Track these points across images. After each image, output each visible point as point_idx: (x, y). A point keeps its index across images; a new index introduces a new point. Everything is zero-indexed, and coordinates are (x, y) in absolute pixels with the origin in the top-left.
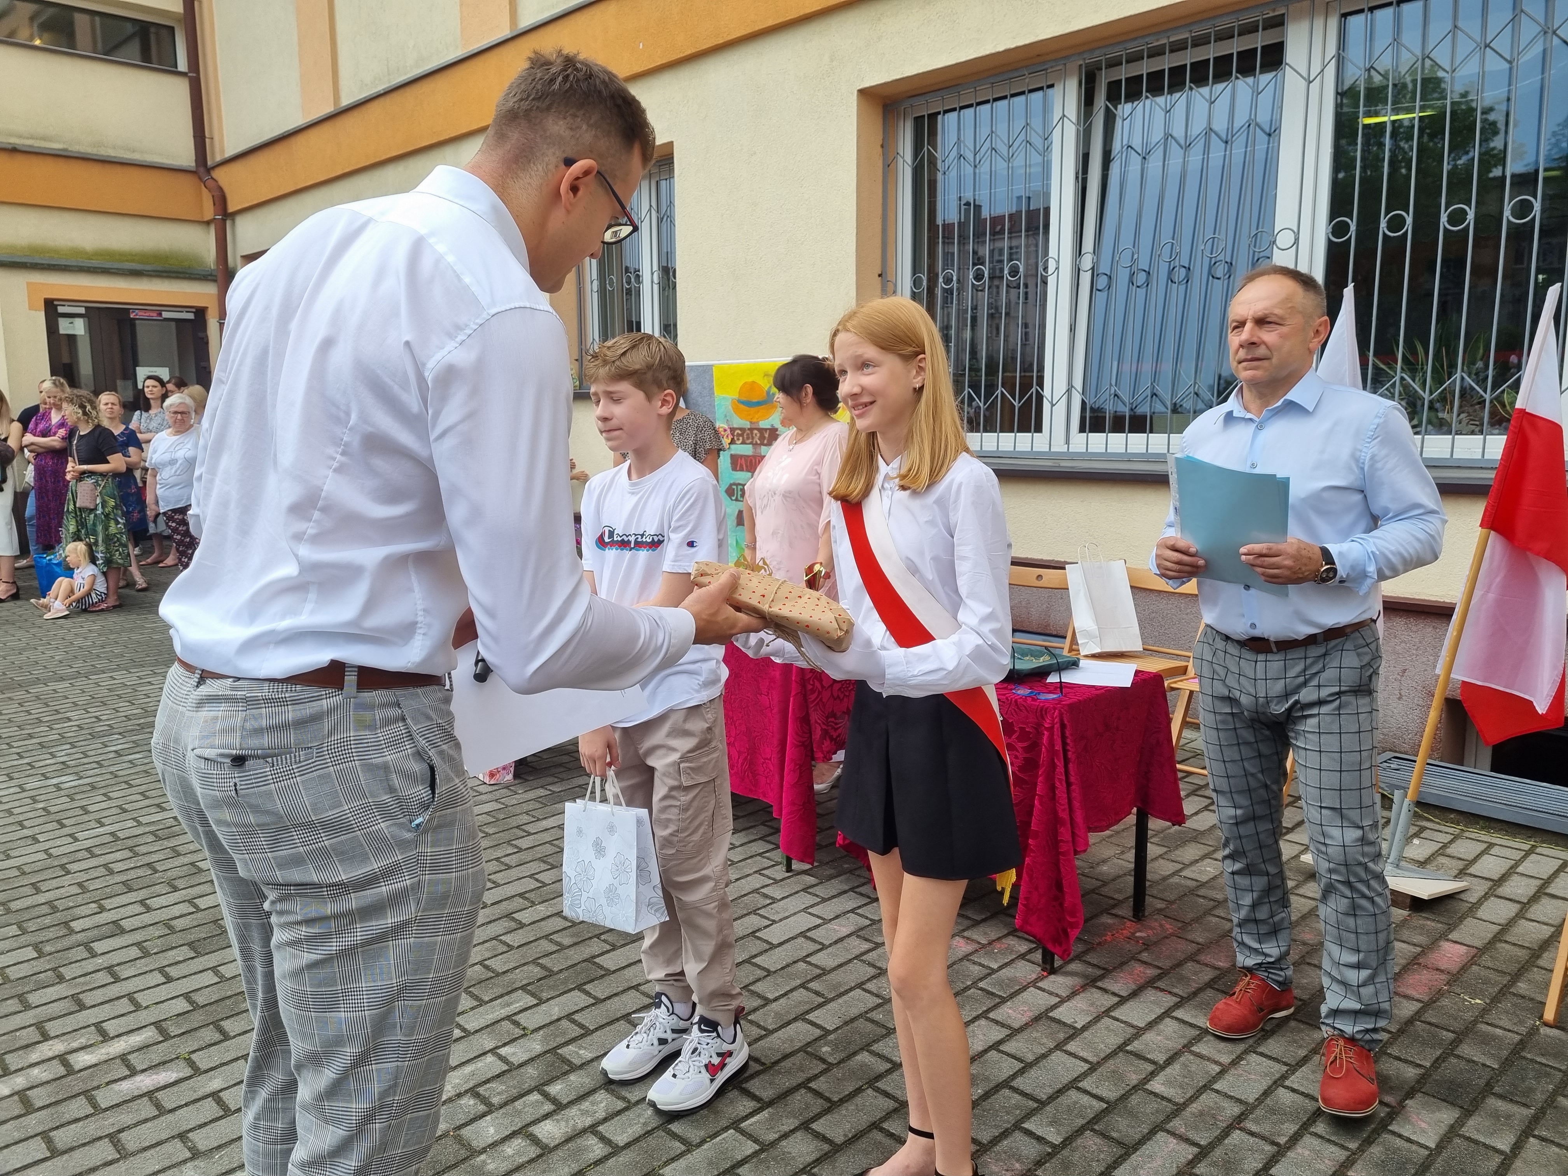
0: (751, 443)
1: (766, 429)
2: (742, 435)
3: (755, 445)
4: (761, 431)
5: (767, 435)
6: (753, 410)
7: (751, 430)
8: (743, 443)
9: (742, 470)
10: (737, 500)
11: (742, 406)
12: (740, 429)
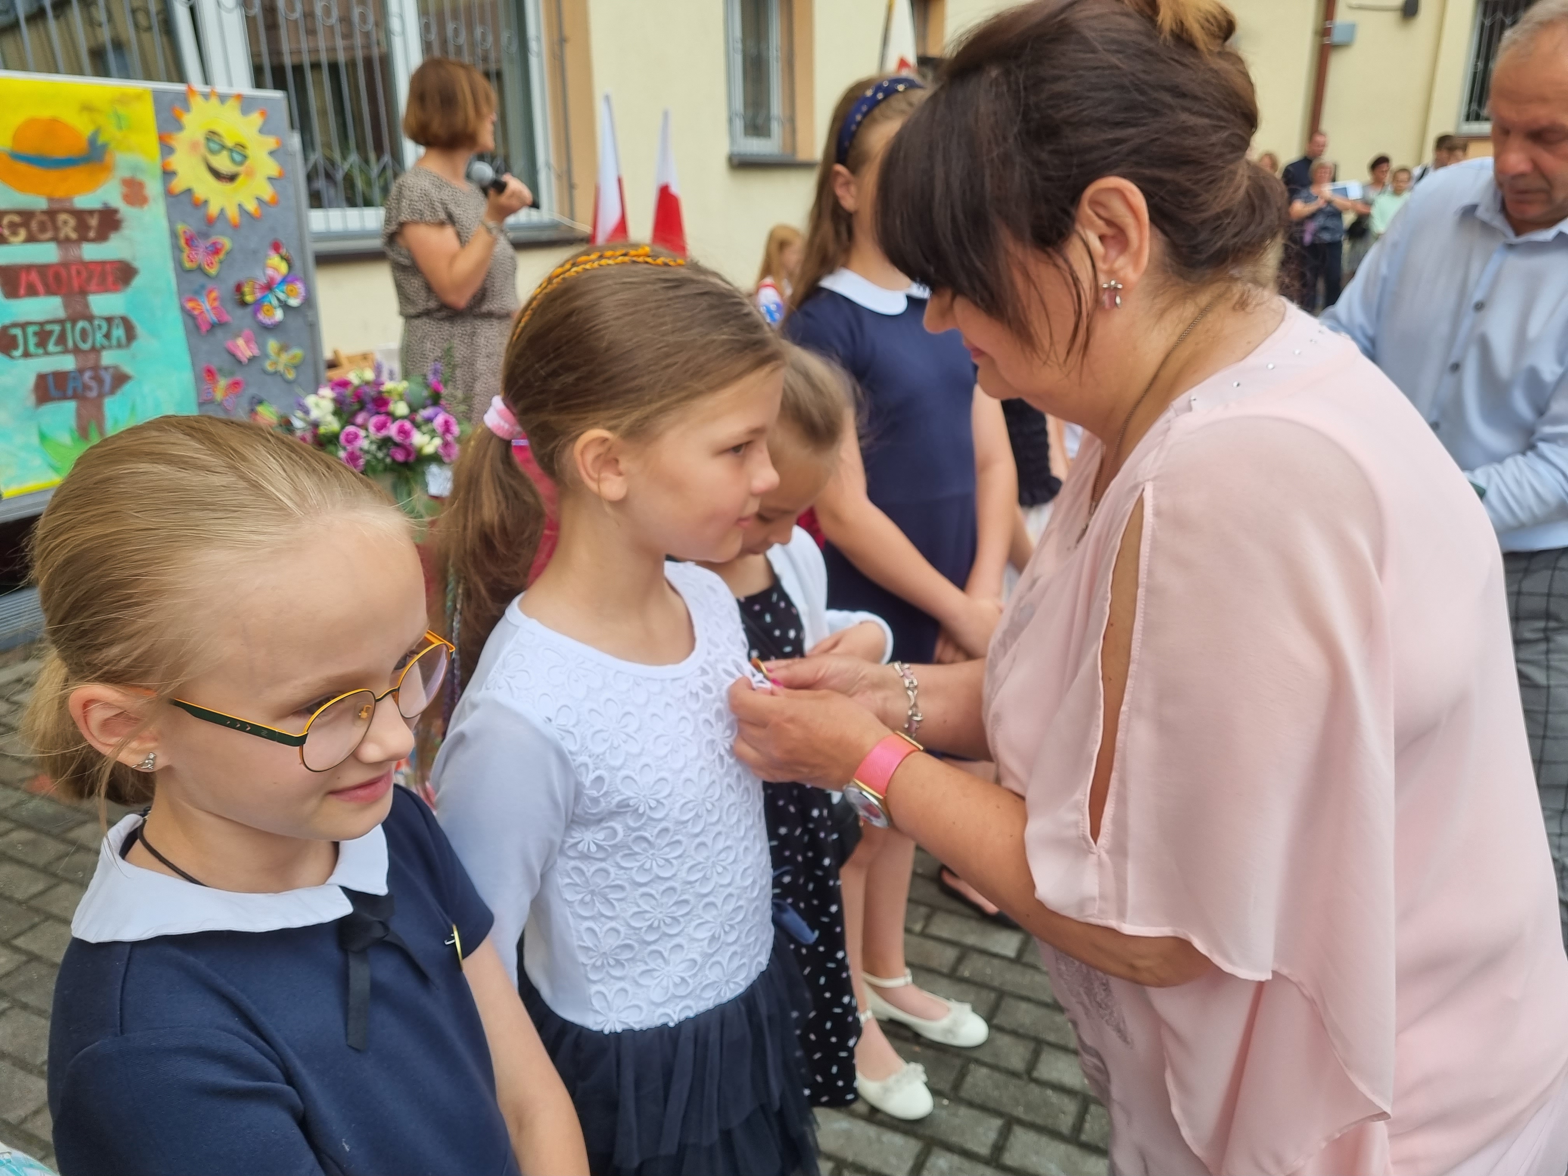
0: (55, 239)
1: (91, 212)
2: (26, 224)
3: (64, 242)
4: (81, 216)
5: (94, 222)
6: (53, 175)
7: (51, 214)
8: (31, 239)
9: (32, 292)
10: (26, 354)
11: (22, 167)
12: (20, 213)
